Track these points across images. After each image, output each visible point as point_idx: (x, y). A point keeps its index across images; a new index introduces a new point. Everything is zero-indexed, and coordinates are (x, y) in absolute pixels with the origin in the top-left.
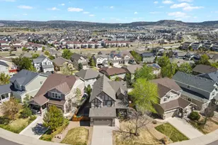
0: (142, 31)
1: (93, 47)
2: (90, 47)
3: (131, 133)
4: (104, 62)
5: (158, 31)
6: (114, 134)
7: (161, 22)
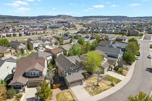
0: (48, 22)
1: (18, 35)
2: (14, 35)
3: (95, 86)
4: (39, 46)
5: (59, 22)
6: (86, 89)
7: (59, 16)
